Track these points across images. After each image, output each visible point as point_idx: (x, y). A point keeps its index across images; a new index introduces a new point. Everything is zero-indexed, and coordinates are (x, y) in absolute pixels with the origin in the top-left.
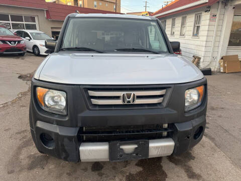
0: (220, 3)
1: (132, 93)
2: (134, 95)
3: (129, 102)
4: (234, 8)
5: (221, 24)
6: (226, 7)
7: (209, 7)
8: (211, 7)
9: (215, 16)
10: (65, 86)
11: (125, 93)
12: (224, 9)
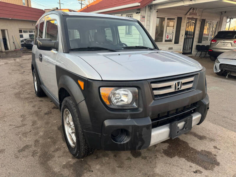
0: (147, 7)
1: (180, 81)
2: (181, 82)
3: (178, 89)
4: (157, 11)
5: (149, 24)
6: (151, 10)
7: (139, 9)
8: (141, 10)
9: (144, 17)
10: (135, 82)
11: (176, 82)
12: (150, 12)
